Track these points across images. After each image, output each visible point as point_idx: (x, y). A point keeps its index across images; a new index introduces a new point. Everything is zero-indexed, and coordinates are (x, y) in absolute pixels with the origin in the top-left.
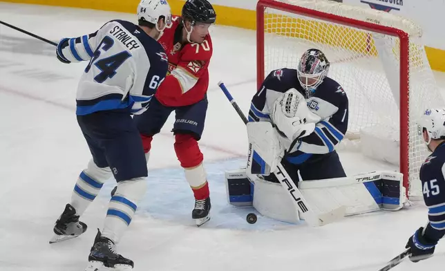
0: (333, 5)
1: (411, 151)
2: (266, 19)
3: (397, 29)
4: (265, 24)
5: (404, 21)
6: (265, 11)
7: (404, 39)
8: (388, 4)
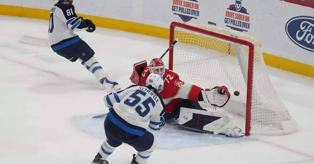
0: (213, 27)
1: (252, 109)
2: (175, 33)
3: (248, 42)
4: (174, 36)
5: (251, 38)
6: (175, 29)
7: (251, 47)
8: (241, 28)
